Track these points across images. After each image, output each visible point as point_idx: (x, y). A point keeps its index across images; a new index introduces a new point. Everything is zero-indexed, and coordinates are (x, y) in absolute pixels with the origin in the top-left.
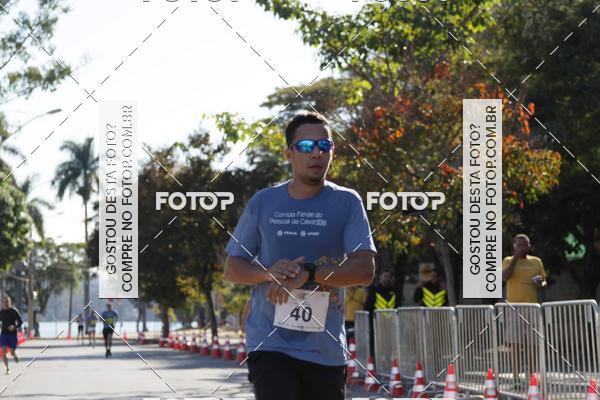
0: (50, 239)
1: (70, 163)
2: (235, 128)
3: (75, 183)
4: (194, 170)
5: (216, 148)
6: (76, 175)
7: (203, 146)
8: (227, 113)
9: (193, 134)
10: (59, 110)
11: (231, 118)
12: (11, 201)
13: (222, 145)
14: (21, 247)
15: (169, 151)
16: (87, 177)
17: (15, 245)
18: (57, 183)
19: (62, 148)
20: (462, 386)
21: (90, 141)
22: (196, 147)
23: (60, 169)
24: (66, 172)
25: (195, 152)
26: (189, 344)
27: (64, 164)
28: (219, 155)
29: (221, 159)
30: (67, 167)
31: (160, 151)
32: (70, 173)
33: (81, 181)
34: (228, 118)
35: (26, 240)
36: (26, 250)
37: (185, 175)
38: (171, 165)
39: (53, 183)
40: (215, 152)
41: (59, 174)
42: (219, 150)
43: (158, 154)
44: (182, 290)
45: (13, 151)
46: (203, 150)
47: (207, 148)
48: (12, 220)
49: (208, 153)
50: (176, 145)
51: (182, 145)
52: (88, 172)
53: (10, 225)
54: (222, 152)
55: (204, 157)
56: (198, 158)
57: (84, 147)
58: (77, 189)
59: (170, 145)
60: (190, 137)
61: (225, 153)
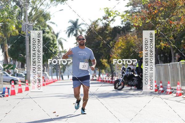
0: (66, 50)
1: (71, 26)
2: (110, 12)
3: (73, 33)
4: (104, 27)
5: (111, 20)
6: (73, 30)
7: (107, 19)
8: (107, 8)
9: (104, 16)
10: (62, 10)
11: (109, 9)
12: (51, 38)
13: (113, 19)
14: (55, 52)
15: (97, 21)
16: (76, 31)
17: (53, 52)
18: (68, 33)
19: (69, 22)
20: (172, 87)
21: (77, 20)
22: (105, 20)
23: (68, 29)
24: (70, 29)
25: (105, 21)
26: (104, 80)
27: (69, 27)
28: (112, 22)
29: (113, 23)
30: (70, 28)
31: (94, 21)
32: (72, 29)
33: (75, 32)
34: (108, 9)
35: (57, 50)
36: (57, 53)
37: (102, 28)
38: (98, 25)
39: (66, 33)
40: (111, 21)
41: (68, 30)
42: (112, 20)
43: (94, 22)
44: (103, 64)
45: (53, 23)
46: (107, 20)
47: (108, 20)
48: (52, 44)
49: (109, 21)
50: (99, 19)
51: (100, 19)
52: (77, 29)
53: (52, 46)
54: (113, 21)
55: (107, 23)
56: (106, 23)
57: (76, 21)
58: (74, 35)
59: (97, 19)
60: (103, 17)
61: (114, 22)
